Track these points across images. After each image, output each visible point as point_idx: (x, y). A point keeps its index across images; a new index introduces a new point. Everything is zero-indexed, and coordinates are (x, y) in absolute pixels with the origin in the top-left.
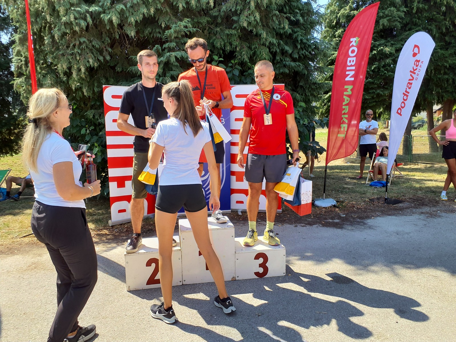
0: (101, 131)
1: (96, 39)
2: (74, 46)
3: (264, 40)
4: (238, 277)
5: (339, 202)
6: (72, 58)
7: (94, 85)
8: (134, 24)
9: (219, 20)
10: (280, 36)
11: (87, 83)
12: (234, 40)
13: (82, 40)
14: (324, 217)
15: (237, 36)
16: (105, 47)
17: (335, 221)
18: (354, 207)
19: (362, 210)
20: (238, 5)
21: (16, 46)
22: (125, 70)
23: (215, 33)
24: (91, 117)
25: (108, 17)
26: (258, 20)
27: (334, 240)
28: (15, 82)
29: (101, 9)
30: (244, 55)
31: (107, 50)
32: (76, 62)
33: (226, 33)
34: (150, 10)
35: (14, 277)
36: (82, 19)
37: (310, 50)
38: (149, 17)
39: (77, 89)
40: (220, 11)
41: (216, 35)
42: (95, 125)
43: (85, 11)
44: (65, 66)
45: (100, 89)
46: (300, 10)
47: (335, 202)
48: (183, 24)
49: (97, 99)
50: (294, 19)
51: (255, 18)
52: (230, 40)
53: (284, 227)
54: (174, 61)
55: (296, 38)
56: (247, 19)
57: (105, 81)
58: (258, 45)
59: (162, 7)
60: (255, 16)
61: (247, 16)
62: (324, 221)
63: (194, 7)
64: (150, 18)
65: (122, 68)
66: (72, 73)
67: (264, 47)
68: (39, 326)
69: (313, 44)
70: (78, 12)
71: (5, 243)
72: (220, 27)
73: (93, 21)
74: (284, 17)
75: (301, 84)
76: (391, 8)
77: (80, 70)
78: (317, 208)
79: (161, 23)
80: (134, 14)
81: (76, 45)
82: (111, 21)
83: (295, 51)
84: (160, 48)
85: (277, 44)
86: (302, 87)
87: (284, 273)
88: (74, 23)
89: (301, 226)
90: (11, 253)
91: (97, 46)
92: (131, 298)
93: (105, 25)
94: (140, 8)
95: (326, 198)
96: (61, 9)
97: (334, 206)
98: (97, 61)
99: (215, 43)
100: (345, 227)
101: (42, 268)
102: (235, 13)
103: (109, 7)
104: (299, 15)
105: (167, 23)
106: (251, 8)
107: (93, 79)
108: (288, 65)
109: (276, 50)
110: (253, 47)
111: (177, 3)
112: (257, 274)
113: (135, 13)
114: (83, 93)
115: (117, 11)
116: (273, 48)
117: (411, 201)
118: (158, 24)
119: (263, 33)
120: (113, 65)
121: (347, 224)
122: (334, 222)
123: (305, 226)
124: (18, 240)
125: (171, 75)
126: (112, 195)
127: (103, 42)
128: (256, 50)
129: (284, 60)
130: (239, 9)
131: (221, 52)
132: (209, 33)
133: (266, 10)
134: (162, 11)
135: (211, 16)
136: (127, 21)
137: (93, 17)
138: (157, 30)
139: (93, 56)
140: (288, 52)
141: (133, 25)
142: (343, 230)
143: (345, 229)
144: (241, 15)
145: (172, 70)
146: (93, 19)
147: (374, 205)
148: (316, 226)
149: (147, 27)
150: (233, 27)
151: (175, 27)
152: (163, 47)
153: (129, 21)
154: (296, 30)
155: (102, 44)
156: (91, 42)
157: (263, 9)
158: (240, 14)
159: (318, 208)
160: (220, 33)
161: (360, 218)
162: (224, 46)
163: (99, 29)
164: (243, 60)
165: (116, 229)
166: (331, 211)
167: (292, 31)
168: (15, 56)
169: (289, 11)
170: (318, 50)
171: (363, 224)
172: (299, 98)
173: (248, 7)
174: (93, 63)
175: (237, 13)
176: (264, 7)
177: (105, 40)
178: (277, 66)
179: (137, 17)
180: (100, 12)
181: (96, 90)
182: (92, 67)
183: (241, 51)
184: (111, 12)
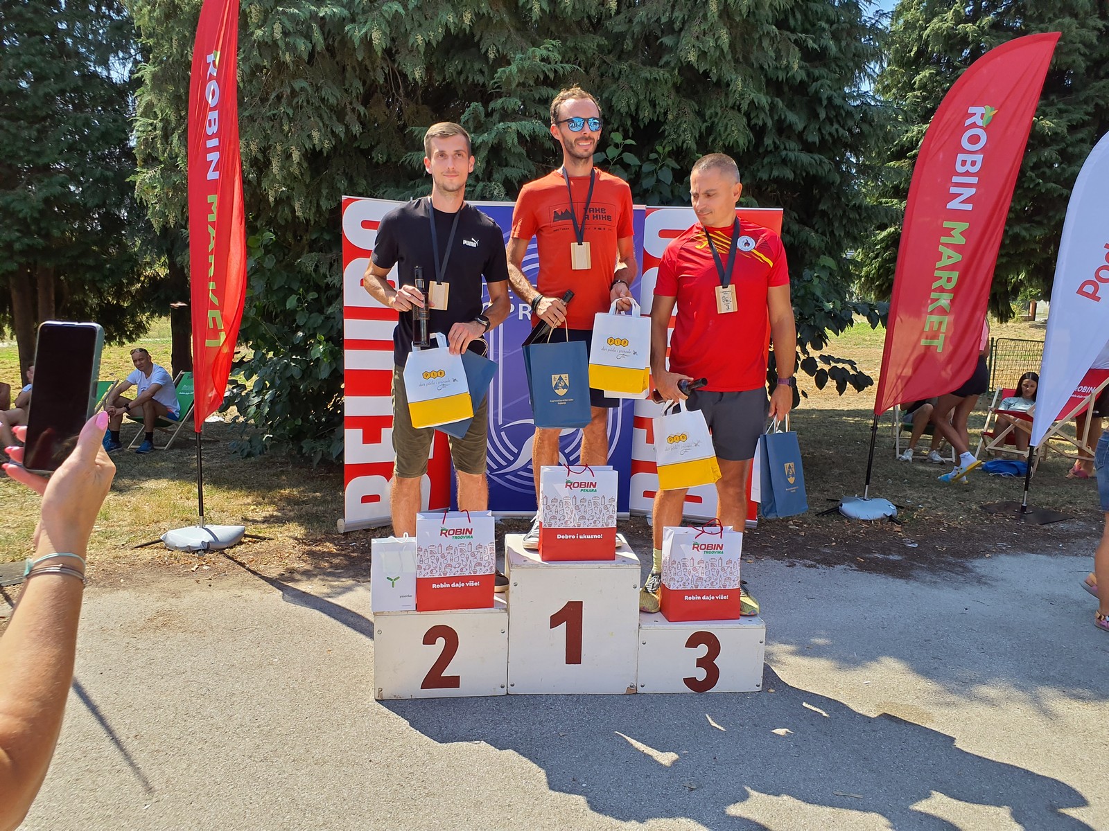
0: (330, 304)
1: (330, 83)
2: (279, 98)
3: (737, 96)
4: (642, 686)
5: (902, 508)
6: (272, 127)
7: (319, 193)
8: (422, 50)
9: (628, 45)
10: (775, 86)
11: (304, 189)
12: (663, 95)
13: (298, 84)
14: (864, 545)
15: (670, 84)
16: (351, 103)
17: (891, 557)
18: (940, 523)
19: (960, 534)
20: (677, 8)
21: (144, 93)
22: (393, 160)
23: (616, 75)
24: (311, 269)
25: (362, 32)
26: (726, 48)
27: (886, 606)
28: (139, 179)
29: (346, 12)
30: (684, 132)
31: (353, 110)
32: (281, 137)
33: (643, 75)
34: (462, 16)
35: (115, 644)
36: (301, 33)
37: (850, 123)
38: (458, 34)
39: (278, 201)
40: (630, 21)
41: (619, 77)
42: (317, 288)
43: (308, 15)
44: (253, 147)
45: (334, 205)
46: (831, 23)
47: (893, 507)
48: (541, 52)
49: (324, 226)
50: (816, 46)
52: (652, 95)
53: (762, 564)
54: (513, 144)
55: (817, 92)
56: (697, 44)
57: (346, 184)
58: (722, 107)
59: (490, 11)
60: (719, 37)
61: (697, 37)
62: (864, 555)
63: (569, 10)
64: (461, 35)
65: (389, 155)
66: (270, 162)
67: (736, 113)
68: (168, 770)
69: (859, 109)
70: (293, 18)
71: (98, 558)
72: (630, 61)
73: (325, 39)
74: (790, 39)
75: (822, 207)
76: (1063, 17)
77: (289, 156)
78: (846, 521)
79: (488, 49)
80: (424, 27)
81: (282, 96)
82: (367, 41)
83: (812, 126)
84: (481, 108)
85: (767, 108)
86: (824, 214)
87: (758, 686)
88: (280, 43)
89: (805, 565)
90: (111, 584)
91: (332, 101)
92: (385, 719)
93: (355, 49)
94: (440, 12)
95: (872, 496)
96: (253, 11)
97: (891, 518)
98: (330, 136)
99: (614, 99)
100: (915, 575)
101: (180, 628)
102: (670, 29)
103: (367, 8)
104: (827, 35)
105: (500, 50)
106: (709, 15)
107: (317, 180)
108: (793, 159)
109: (764, 122)
110: (708, 113)
111: (528, 2)
112: (690, 682)
113: (425, 24)
114: (293, 211)
115: (384, 17)
116: (757, 115)
117: (1091, 517)
118: (479, 50)
119: (737, 78)
120: (366, 147)
121: (922, 568)
122: (888, 560)
123: (815, 566)
124: (129, 552)
125: (504, 177)
126: (349, 460)
127: (346, 90)
128: (716, 120)
129: (782, 147)
130: (679, 19)
131: (629, 122)
132: (602, 75)
133: (745, 21)
134: (490, 19)
135: (608, 35)
136: (407, 41)
137: (326, 31)
138: (477, 66)
139: (321, 125)
140: (794, 127)
141: (419, 52)
142: (911, 582)
143: (915, 579)
144: (682, 34)
145: (506, 166)
146: (326, 35)
147: (992, 521)
148: (842, 566)
149: (453, 58)
150: (662, 63)
151: (521, 59)
152: (490, 108)
153: (411, 41)
154: (816, 72)
155: (346, 95)
156: (318, 89)
157: (738, 19)
158: (681, 30)
159: (848, 522)
160: (627, 76)
161: (956, 554)
162: (637, 110)
163: (338, 58)
164: (683, 143)
165: (355, 541)
166: (882, 531)
167: (808, 75)
168: (141, 116)
169: (802, 24)
170: (871, 125)
171: (961, 570)
172: (817, 243)
173: (701, 15)
174: (320, 139)
175: (673, 29)
176: (741, 15)
177: (351, 86)
178: (766, 160)
179: (431, 33)
180: (344, 19)
181: (325, 205)
182: (317, 150)
183: (679, 122)
184: (370, 20)
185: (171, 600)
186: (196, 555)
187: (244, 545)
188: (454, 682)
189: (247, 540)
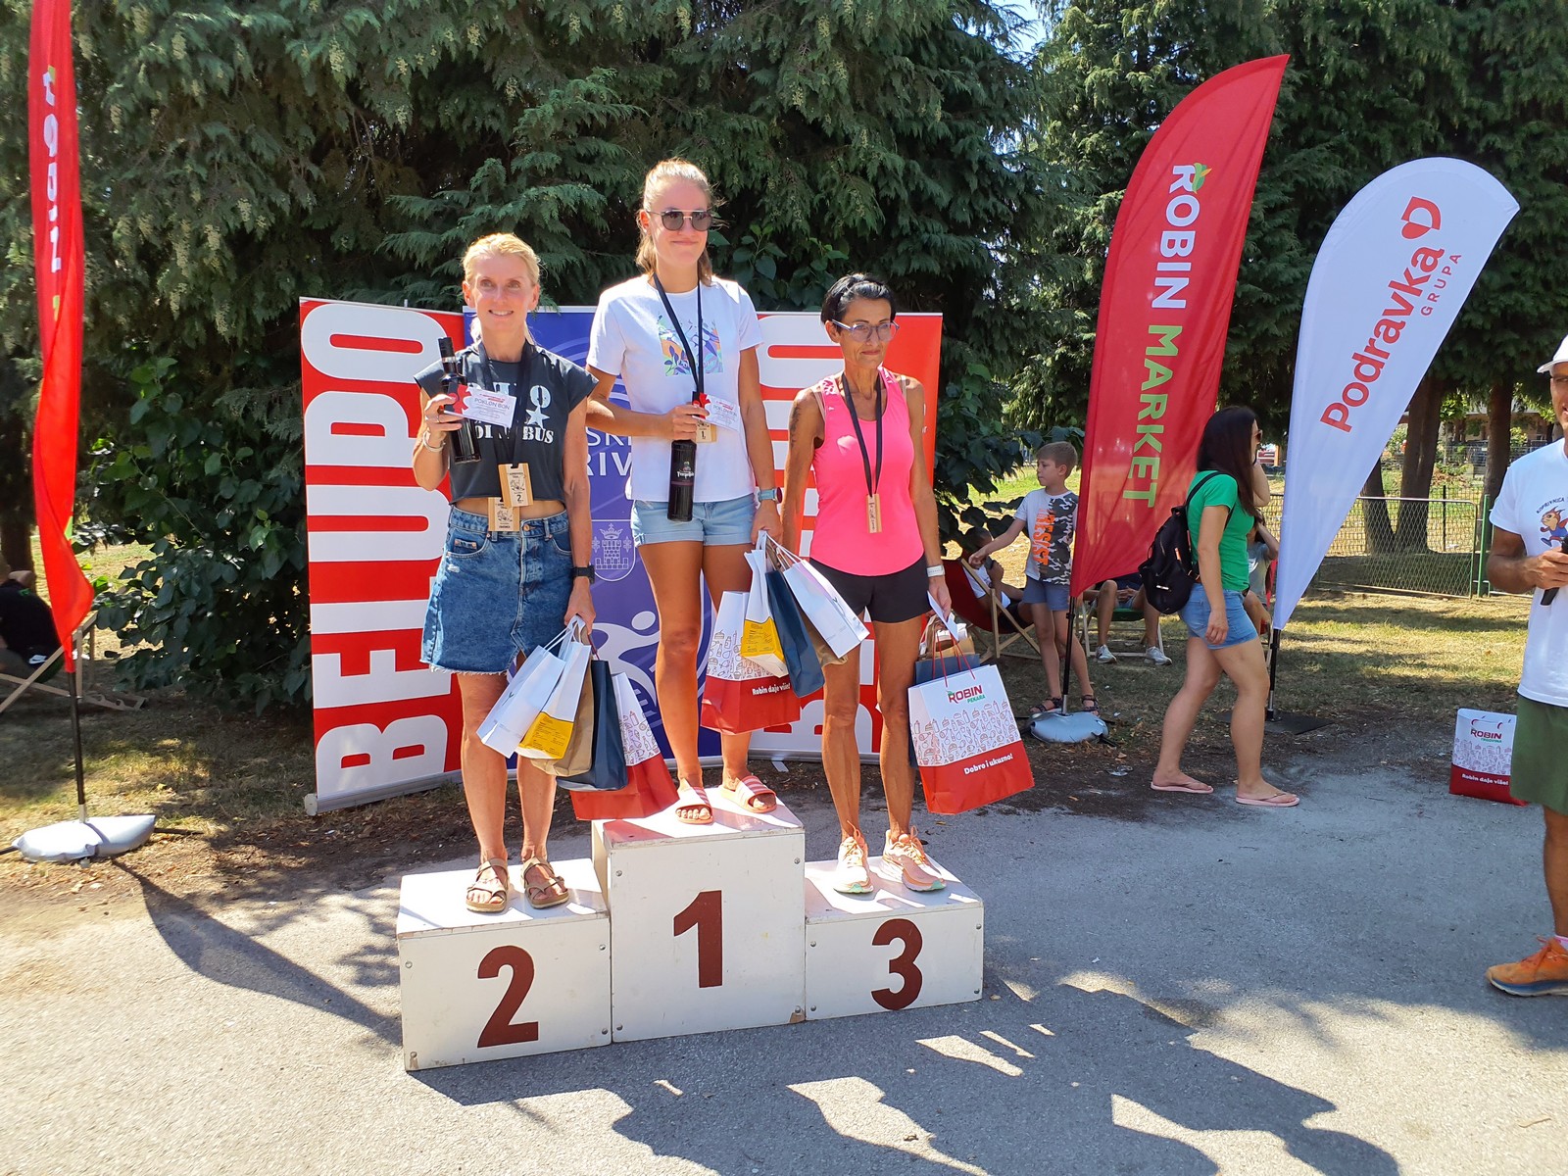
0: (270, 466)
1: (263, 130)
2: (181, 152)
3: (861, 156)
4: (813, 1010)
5: (1113, 723)
6: (174, 195)
7: (251, 296)
8: (407, 81)
9: (704, 82)
10: (908, 144)
11: (228, 291)
12: (758, 153)
13: (212, 131)
14: (1075, 778)
15: (767, 140)
16: (297, 161)
17: (1113, 793)
20: (772, 31)
22: (364, 248)
23: (688, 125)
24: (237, 414)
25: (313, 54)
26: (843, 89)
29: (285, 22)
30: (791, 206)
31: (301, 170)
32: (189, 211)
33: (729, 125)
34: (465, 33)
36: (217, 53)
37: (1011, 195)
38: (460, 60)
39: (188, 312)
40: (706, 49)
41: (693, 129)
42: (250, 442)
43: (225, 24)
44: (144, 226)
45: (273, 315)
46: (976, 61)
47: (1102, 723)
48: (586, 84)
49: (259, 347)
50: (965, 88)
51: (831, 76)
52: (743, 154)
54: (551, 220)
55: (964, 153)
56: (805, 81)
57: (293, 284)
58: (840, 172)
59: (507, 27)
60: (834, 73)
61: (804, 71)
62: (1076, 792)
63: (621, 30)
64: (464, 61)
65: (356, 241)
66: (172, 251)
67: (860, 180)
69: (1022, 176)
70: (199, 26)
72: (707, 106)
73: (254, 63)
74: (929, 78)
75: (977, 313)
77: (200, 240)
78: (1043, 746)
79: (505, 84)
80: (407, 47)
81: (187, 150)
82: (322, 69)
83: (960, 200)
84: (501, 167)
85: (901, 174)
86: (978, 319)
87: (977, 992)
88: (185, 67)
89: (1002, 812)
91: (269, 157)
93: (300, 80)
94: (432, 26)
96: (137, 16)
97: (1102, 739)
98: (267, 209)
102: (761, 59)
103: (319, 17)
104: (973, 75)
105: (523, 84)
106: (818, 42)
107: (246, 278)
108: (939, 244)
109: (896, 194)
110: (822, 180)
111: (562, 15)
112: (882, 996)
113: (410, 43)
114: (210, 326)
115: (349, 33)
116: (888, 185)
118: (490, 83)
119: (860, 131)
120: (322, 227)
122: (1110, 796)
123: (1014, 812)
126: (320, 701)
127: (288, 142)
128: (834, 190)
129: (922, 229)
130: (777, 46)
132: (668, 126)
133: (867, 51)
134: (506, 39)
135: (675, 65)
136: (383, 69)
137: (255, 50)
139: (252, 192)
140: (937, 201)
141: (403, 85)
144: (782, 67)
146: (256, 56)
148: (1051, 810)
149: (449, 95)
150: (754, 108)
151: (558, 96)
152: (513, 169)
153: (389, 68)
154: (962, 126)
155: (287, 147)
156: (244, 142)
157: (858, 47)
158: (779, 62)
159: (1046, 746)
160: (705, 128)
162: (722, 174)
163: (273, 94)
164: (792, 221)
165: (333, 826)
167: (953, 129)
169: (939, 59)
170: (1039, 198)
173: (807, 41)
174: (251, 215)
175: (768, 61)
176: (862, 41)
177: (296, 134)
178: (901, 248)
179: (420, 57)
180: (282, 34)
181: (260, 315)
182: (248, 231)
183: (783, 192)
184: (325, 33)
185: (42, 943)
186: (77, 866)
187: (155, 846)
188: (530, 1032)
189: (158, 837)
